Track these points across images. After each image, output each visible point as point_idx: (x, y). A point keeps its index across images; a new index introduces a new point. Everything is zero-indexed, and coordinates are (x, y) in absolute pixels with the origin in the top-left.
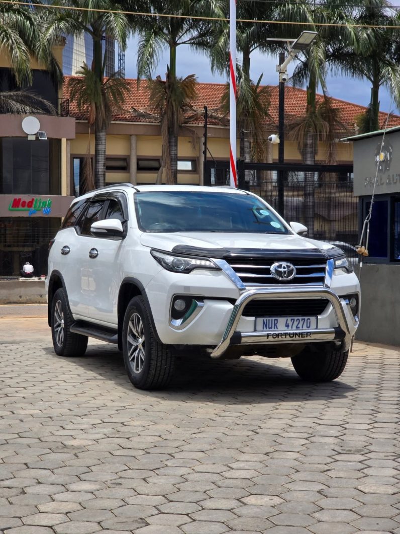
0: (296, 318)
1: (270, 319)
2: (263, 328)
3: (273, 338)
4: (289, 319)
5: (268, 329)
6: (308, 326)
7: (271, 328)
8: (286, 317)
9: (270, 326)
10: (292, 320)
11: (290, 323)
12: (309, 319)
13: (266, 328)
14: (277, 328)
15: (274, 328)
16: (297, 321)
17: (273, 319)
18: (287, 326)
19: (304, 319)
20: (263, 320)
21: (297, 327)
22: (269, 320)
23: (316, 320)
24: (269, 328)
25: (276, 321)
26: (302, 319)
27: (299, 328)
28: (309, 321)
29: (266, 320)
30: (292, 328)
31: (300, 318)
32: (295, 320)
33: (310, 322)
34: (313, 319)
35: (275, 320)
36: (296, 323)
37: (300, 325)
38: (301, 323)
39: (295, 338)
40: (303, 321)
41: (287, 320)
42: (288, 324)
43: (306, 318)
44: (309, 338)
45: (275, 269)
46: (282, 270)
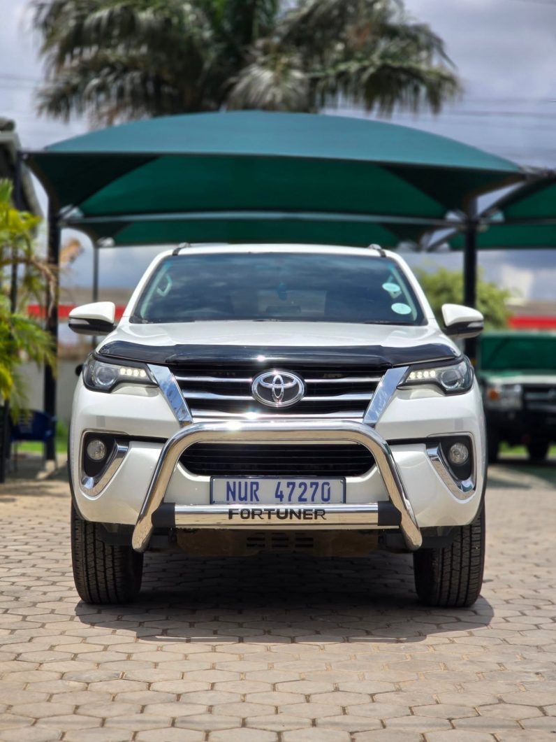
0: (298, 481)
1: (243, 481)
2: (228, 499)
3: (243, 518)
4: (284, 482)
5: (238, 501)
6: (326, 496)
7: (245, 498)
8: (278, 478)
9: (243, 496)
10: (289, 484)
11: (286, 491)
12: (328, 484)
13: (234, 499)
14: (257, 500)
15: (252, 500)
16: (300, 487)
17: (249, 481)
18: (279, 496)
19: (317, 484)
20: (228, 483)
21: (302, 500)
22: (240, 483)
23: (341, 485)
24: (241, 499)
25: (255, 486)
26: (312, 484)
27: (305, 500)
28: (326, 487)
29: (234, 483)
30: (290, 500)
31: (308, 482)
32: (297, 485)
33: (329, 489)
34: (335, 484)
35: (252, 483)
36: (298, 491)
37: (308, 495)
38: (310, 491)
39: (287, 521)
40: (314, 486)
41: (279, 483)
42: (281, 492)
43: (321, 482)
44: (320, 520)
45: (259, 386)
46: (273, 386)
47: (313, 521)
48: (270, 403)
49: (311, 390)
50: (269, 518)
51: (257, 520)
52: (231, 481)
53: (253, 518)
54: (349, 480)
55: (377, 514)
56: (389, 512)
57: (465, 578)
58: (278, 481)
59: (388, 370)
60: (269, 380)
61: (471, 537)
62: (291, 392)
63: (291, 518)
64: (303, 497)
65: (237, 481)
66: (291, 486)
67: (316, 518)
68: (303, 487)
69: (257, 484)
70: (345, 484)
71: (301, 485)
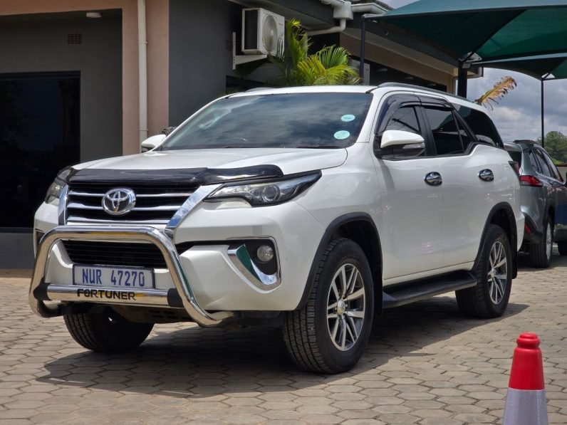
0: (124, 270)
1: (92, 268)
2: (84, 281)
3: (86, 296)
4: (116, 270)
5: (89, 283)
6: (142, 283)
7: (93, 282)
8: (112, 267)
9: (92, 279)
10: (119, 272)
11: (117, 277)
12: (142, 273)
13: (87, 282)
14: (101, 283)
15: (97, 283)
17: (95, 269)
18: (114, 281)
19: (136, 273)
20: (83, 270)
21: (127, 284)
22: (90, 270)
23: (151, 275)
24: (91, 282)
25: (99, 273)
26: (133, 273)
27: (129, 285)
28: (141, 276)
29: (87, 270)
30: (120, 284)
31: (130, 271)
32: (124, 274)
33: (143, 277)
34: (147, 273)
36: (125, 278)
37: (130, 281)
38: (132, 278)
39: (112, 300)
40: (134, 275)
41: (113, 271)
42: (115, 278)
43: (138, 271)
44: (132, 300)
45: (107, 199)
46: (113, 199)
47: (128, 301)
48: (111, 212)
49: (139, 202)
50: (101, 297)
51: (94, 298)
52: (85, 268)
53: (91, 296)
54: (157, 271)
55: (167, 298)
58: (112, 269)
59: (200, 187)
60: (111, 195)
62: (124, 204)
63: (114, 298)
64: (128, 282)
65: (89, 268)
67: (129, 299)
69: (100, 271)
70: (153, 275)
71: (127, 272)
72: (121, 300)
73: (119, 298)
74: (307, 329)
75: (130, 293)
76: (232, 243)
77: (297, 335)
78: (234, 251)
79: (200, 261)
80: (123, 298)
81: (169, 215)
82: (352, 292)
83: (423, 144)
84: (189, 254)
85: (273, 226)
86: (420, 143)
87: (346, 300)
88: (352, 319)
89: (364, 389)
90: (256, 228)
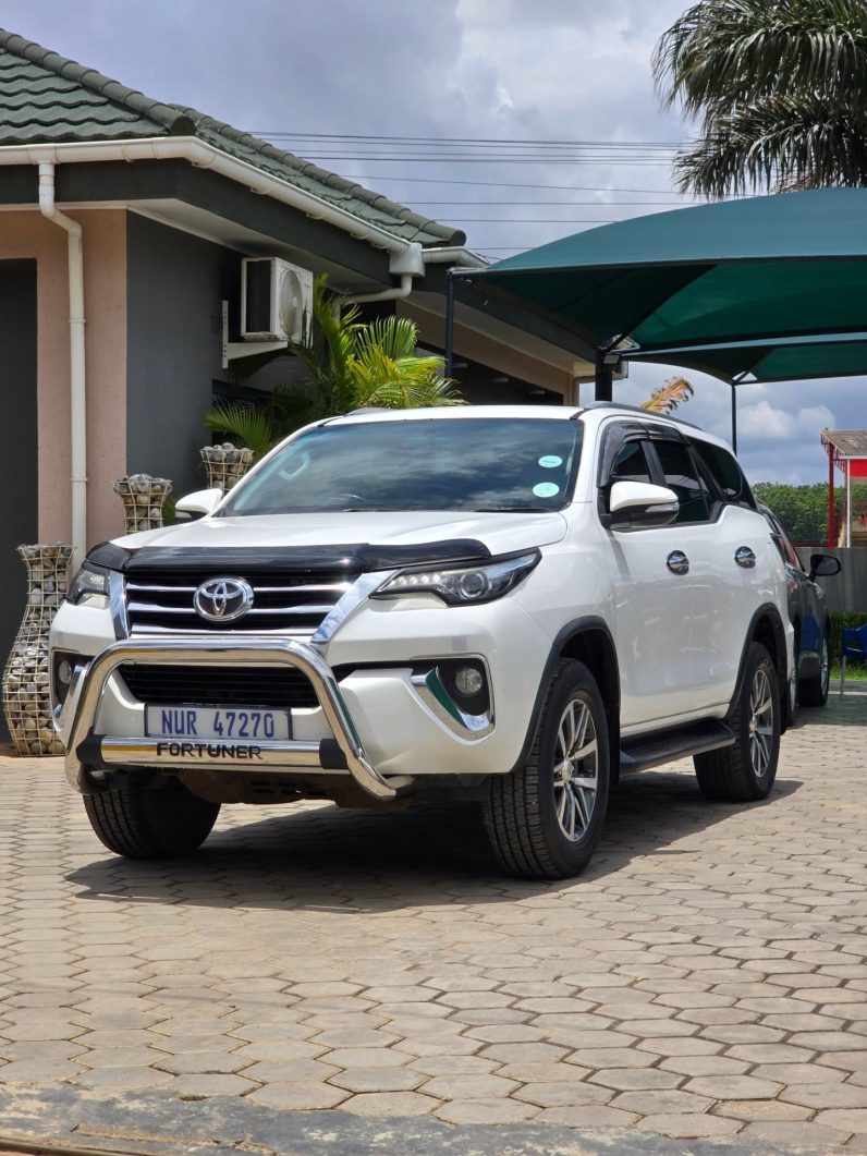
0: (238, 712)
1: (179, 710)
2: (164, 732)
3: (172, 754)
4: (223, 712)
5: (174, 733)
6: (269, 731)
7: (182, 731)
8: (215, 707)
9: (179, 728)
10: (228, 715)
11: (226, 723)
12: (271, 716)
13: (171, 732)
14: (195, 733)
15: (189, 733)
16: (240, 718)
17: (186, 710)
18: (219, 729)
19: (258, 716)
20: (164, 712)
21: (243, 734)
22: (176, 712)
23: (286, 718)
24: (178, 731)
25: (191, 716)
26: (253, 715)
27: (246, 735)
28: (269, 720)
29: (170, 712)
30: (230, 734)
31: (249, 712)
32: (237, 717)
33: (272, 723)
34: (279, 716)
35: (189, 713)
36: (238, 724)
37: (249, 729)
38: (251, 724)
39: (220, 759)
40: (256, 718)
41: (218, 714)
42: (221, 724)
43: (263, 713)
44: (255, 760)
45: (201, 595)
46: (215, 596)
47: (248, 761)
48: (211, 617)
49: (260, 600)
50: (200, 755)
51: (187, 758)
52: (167, 709)
53: (183, 754)
54: (295, 711)
55: (318, 755)
56: (331, 753)
57: (525, 841)
58: (215, 711)
59: (363, 575)
60: (210, 589)
61: (525, 789)
62: (234, 604)
63: (224, 756)
64: (245, 731)
65: (173, 709)
66: (230, 718)
67: (251, 757)
68: (244, 718)
69: (194, 713)
70: (290, 718)
71: (241, 715)
72: (236, 760)
73: (232, 756)
74: (526, 803)
75: (251, 748)
76: (418, 666)
77: (507, 815)
78: (422, 678)
79: (370, 694)
80: (239, 757)
81: (315, 620)
82: (581, 746)
83: (677, 505)
84: (351, 683)
85: (483, 637)
86: (672, 503)
87: (573, 758)
88: (581, 789)
89: (623, 897)
90: (458, 641)
